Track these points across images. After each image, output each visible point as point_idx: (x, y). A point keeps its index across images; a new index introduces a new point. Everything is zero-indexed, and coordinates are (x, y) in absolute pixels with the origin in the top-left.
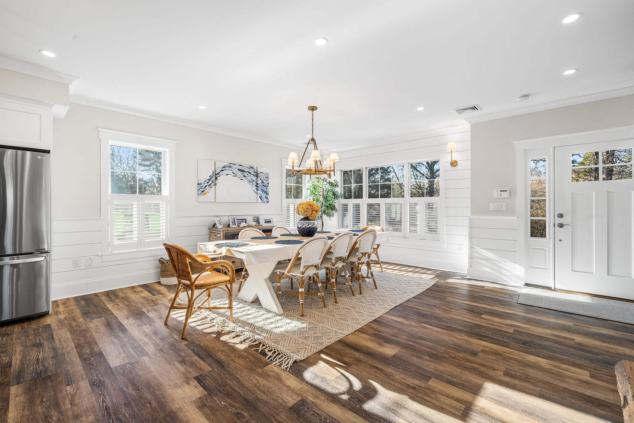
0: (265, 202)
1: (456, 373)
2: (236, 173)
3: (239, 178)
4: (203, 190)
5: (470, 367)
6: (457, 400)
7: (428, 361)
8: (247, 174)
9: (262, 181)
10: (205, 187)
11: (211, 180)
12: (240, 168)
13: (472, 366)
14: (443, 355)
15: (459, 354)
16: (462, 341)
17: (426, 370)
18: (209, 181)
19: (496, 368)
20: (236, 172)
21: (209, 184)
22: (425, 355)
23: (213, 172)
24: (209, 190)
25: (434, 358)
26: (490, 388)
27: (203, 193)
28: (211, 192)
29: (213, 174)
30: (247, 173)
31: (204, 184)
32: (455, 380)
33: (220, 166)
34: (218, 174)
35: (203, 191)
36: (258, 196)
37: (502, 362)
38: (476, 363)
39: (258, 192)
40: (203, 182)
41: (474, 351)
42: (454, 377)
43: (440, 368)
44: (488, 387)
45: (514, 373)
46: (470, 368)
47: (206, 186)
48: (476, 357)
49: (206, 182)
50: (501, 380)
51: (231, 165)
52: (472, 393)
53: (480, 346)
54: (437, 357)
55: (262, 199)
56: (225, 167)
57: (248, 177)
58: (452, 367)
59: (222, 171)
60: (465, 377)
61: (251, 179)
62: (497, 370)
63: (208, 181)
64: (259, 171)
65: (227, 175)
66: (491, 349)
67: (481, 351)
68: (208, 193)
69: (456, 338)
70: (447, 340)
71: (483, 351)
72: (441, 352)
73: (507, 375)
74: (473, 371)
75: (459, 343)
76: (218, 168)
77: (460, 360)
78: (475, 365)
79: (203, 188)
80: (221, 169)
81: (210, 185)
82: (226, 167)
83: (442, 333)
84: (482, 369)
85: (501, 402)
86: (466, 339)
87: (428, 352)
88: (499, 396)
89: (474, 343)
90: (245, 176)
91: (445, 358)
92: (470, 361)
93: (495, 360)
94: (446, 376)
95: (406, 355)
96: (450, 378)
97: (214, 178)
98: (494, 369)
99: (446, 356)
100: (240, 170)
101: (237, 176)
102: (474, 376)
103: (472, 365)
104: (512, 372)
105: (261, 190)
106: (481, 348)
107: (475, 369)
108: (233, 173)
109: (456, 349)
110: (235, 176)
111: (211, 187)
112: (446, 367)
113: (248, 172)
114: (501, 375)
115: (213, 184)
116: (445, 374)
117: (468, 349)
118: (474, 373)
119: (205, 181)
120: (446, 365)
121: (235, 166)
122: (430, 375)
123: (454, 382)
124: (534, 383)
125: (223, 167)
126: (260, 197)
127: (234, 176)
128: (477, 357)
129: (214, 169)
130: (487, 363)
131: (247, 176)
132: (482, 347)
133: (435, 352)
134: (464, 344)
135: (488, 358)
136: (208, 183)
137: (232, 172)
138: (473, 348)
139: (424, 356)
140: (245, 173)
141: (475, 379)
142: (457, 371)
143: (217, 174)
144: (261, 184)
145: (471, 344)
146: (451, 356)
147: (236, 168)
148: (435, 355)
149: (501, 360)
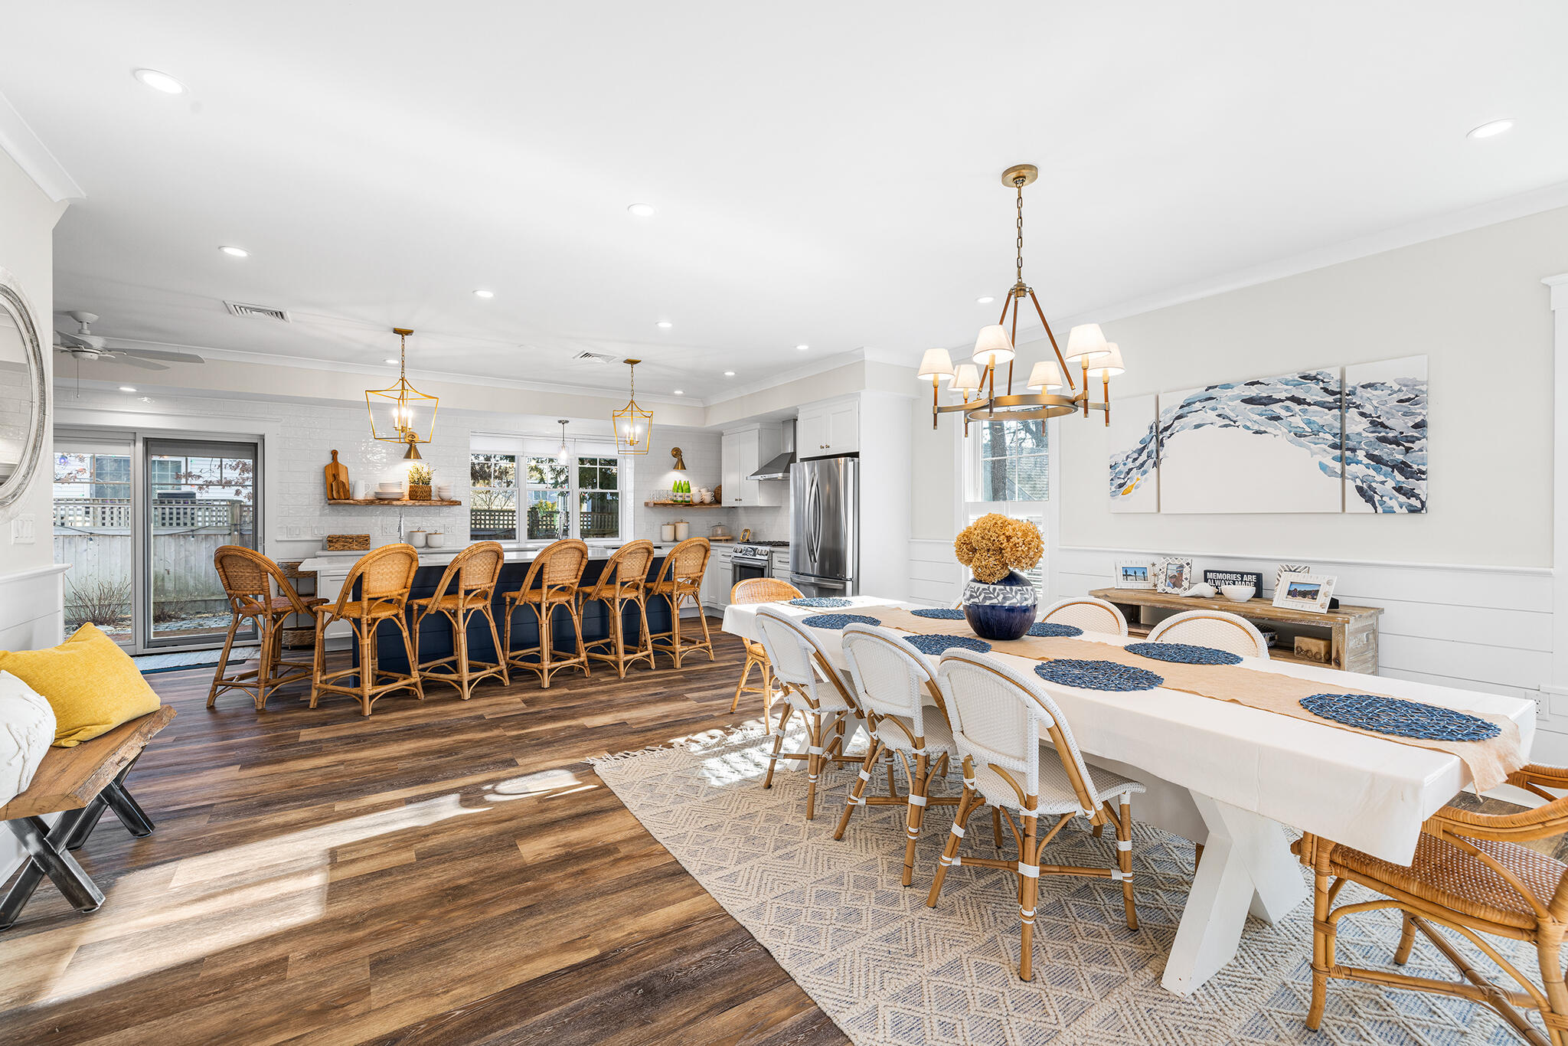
0: (1397, 508)
1: (386, 893)
2: (1232, 415)
3: (1248, 428)
4: (1122, 481)
5: (369, 922)
6: (353, 861)
7: (453, 879)
8: (1288, 409)
9: (1372, 422)
10: (1128, 473)
11: (1146, 451)
12: (1253, 392)
13: (365, 928)
14: (442, 910)
15: (412, 935)
16: (438, 982)
17: (438, 863)
18: (1140, 455)
19: (308, 963)
20: (1232, 411)
21: (1138, 463)
22: (472, 883)
23: (1151, 428)
24: (1138, 479)
25: (450, 889)
26: (309, 912)
27: (1123, 489)
28: (1144, 485)
29: (1150, 433)
30: (1288, 403)
31: (1125, 464)
32: (379, 882)
33: (1171, 404)
34: (1166, 429)
35: (1121, 486)
36: (1350, 486)
37: (300, 993)
38: (361, 941)
39: (1352, 469)
40: (1120, 459)
41: (387, 972)
42: (384, 884)
43: (422, 883)
44: (313, 909)
45: (264, 979)
46: (365, 920)
47: (1130, 470)
48: (371, 956)
49: (1130, 460)
50: (291, 940)
51: (1212, 393)
52: (337, 882)
53: (382, 1005)
54: (448, 895)
55: (1377, 498)
56: (1189, 405)
57: (1289, 419)
58: (402, 898)
59: (1179, 417)
60: (364, 897)
61: (1309, 423)
62: (306, 957)
63: (1135, 455)
64: (1351, 382)
65: (1197, 426)
66: (344, 1021)
67: (369, 989)
68: (1137, 487)
69: (462, 980)
70: (478, 954)
71: (361, 992)
72: (452, 911)
73: (278, 961)
74: (358, 919)
75: (442, 969)
76: (1166, 412)
77: (398, 923)
78: (360, 934)
79: (1122, 476)
80: (1176, 412)
81: (1142, 465)
82: (1194, 403)
83: (512, 964)
84: (341, 937)
85: (282, 900)
86: (437, 1001)
87: (474, 892)
88: (288, 907)
89: (403, 1000)
90: (1278, 418)
91: (432, 907)
92: (377, 936)
93: (321, 984)
94: (399, 878)
95: (503, 861)
96: (389, 879)
97: (1152, 446)
98: (313, 956)
99: (435, 912)
100: (1249, 401)
101: (1237, 424)
102: (349, 911)
103: (367, 931)
104: (269, 978)
105: (1366, 461)
106: (375, 998)
107: (355, 926)
108: (1219, 416)
109: (432, 945)
110: (1230, 425)
111: (1145, 472)
112: (413, 890)
113: (1293, 399)
114: (293, 951)
115: (1151, 462)
116: (403, 879)
117: (405, 968)
118: (352, 917)
119: (1127, 457)
120: (415, 894)
121: (1229, 392)
122: (424, 861)
123: (377, 878)
124: (210, 987)
125: (1182, 407)
126: (1360, 489)
127: (1226, 426)
128: (367, 960)
129: (1153, 418)
130: (336, 958)
131: (1283, 413)
132: (375, 1005)
133: (463, 901)
134: (426, 975)
135: (339, 977)
136: (1135, 460)
137: (1216, 412)
138: (397, 981)
139: (471, 879)
140: (1277, 409)
141: (346, 906)
142: (386, 898)
143: (1161, 432)
144: (1365, 434)
145: (410, 990)
146: (424, 918)
147: (1232, 399)
148: (456, 897)
149: (304, 995)
